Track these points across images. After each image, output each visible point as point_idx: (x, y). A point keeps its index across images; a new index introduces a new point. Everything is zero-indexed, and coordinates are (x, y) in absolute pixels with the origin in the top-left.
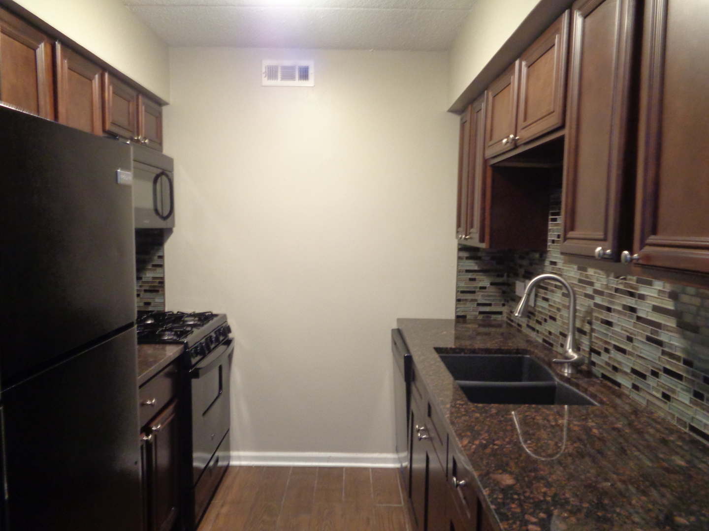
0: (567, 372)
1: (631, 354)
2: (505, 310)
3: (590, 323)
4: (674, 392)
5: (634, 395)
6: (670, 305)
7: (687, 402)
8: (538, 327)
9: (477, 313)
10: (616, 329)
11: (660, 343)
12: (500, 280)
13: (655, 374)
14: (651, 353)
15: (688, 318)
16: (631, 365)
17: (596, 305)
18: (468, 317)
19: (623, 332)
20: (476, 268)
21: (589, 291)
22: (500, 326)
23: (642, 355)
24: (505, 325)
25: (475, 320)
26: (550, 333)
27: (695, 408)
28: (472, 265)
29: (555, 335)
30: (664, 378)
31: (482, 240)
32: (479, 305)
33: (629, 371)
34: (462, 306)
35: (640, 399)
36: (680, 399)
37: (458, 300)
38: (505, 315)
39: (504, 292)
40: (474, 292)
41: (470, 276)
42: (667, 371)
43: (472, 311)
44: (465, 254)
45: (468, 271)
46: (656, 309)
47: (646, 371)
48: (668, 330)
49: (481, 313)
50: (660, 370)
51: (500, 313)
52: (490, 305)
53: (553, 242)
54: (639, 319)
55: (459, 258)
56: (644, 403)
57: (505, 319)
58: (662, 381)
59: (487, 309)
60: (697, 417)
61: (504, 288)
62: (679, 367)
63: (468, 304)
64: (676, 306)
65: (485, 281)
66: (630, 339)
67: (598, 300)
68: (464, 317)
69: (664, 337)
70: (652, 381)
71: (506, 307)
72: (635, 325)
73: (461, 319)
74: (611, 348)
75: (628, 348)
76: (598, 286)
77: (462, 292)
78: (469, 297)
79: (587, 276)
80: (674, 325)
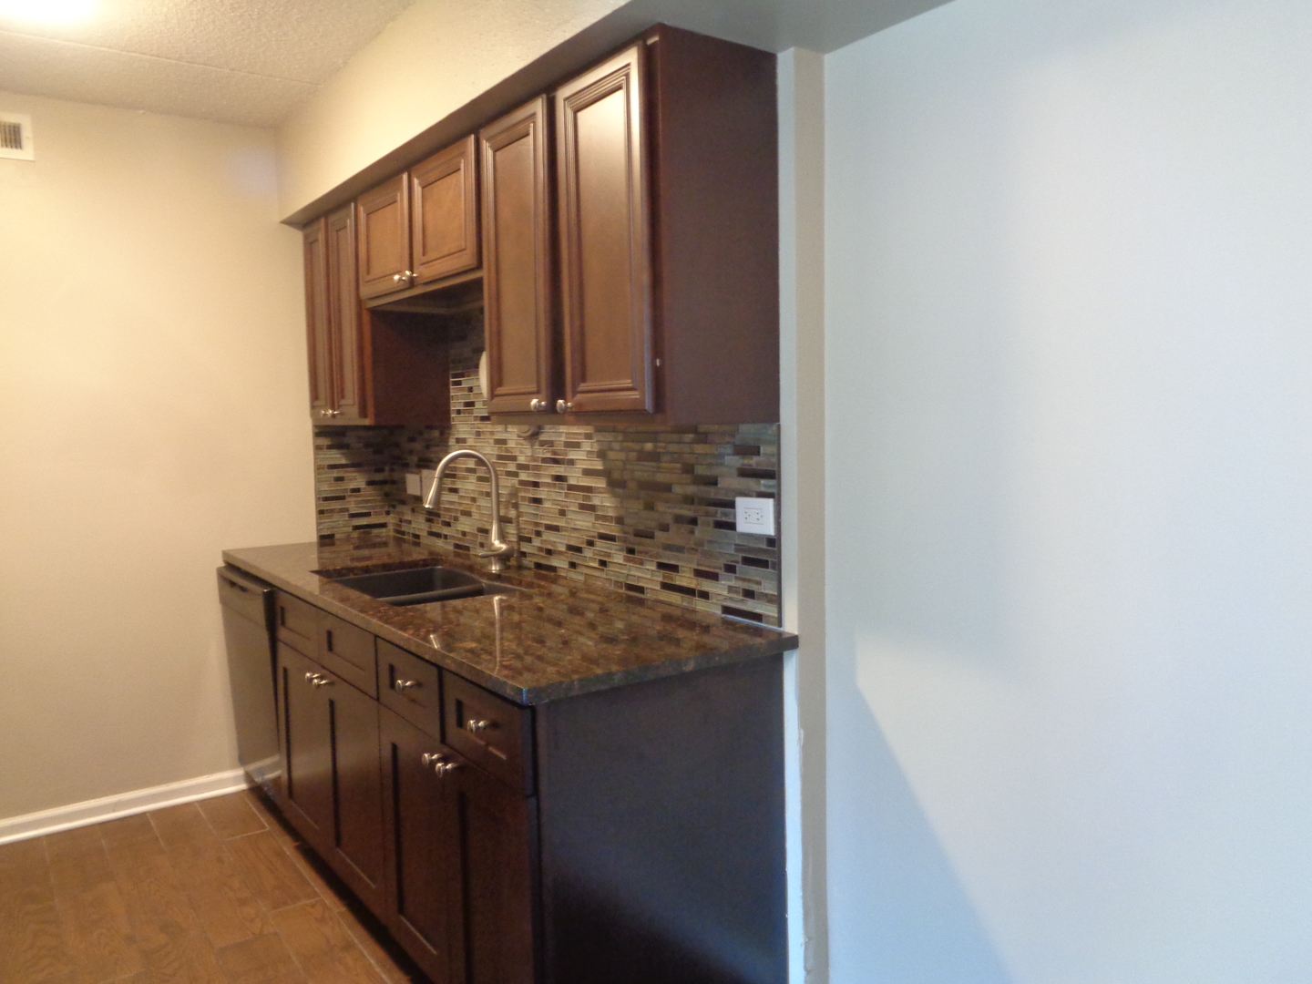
0: (495, 568)
1: (565, 529)
2: (391, 520)
3: (516, 506)
4: (609, 555)
5: (573, 575)
6: (598, 465)
7: (621, 562)
8: (445, 531)
9: (350, 529)
10: (547, 505)
11: (592, 508)
12: (379, 477)
13: (591, 543)
14: (585, 522)
15: (616, 475)
16: (566, 542)
17: (523, 483)
18: (337, 536)
19: (554, 507)
20: (343, 461)
21: (512, 467)
22: (385, 544)
23: (576, 527)
24: (392, 543)
25: (348, 539)
26: (464, 534)
27: (628, 564)
28: (337, 457)
29: (473, 534)
30: (601, 545)
31: (363, 414)
32: (353, 516)
33: (564, 549)
34: (327, 521)
35: (577, 576)
36: (615, 561)
37: (321, 512)
38: (391, 527)
39: (387, 495)
40: (343, 498)
41: (335, 473)
42: (603, 537)
43: (341, 526)
44: (325, 442)
45: (332, 467)
46: (587, 472)
47: (583, 543)
48: (599, 493)
49: (356, 528)
50: (594, 537)
51: (383, 525)
52: (368, 515)
53: (459, 412)
54: (571, 488)
55: (318, 448)
56: (582, 578)
57: (392, 533)
58: (598, 549)
59: (364, 521)
60: (632, 573)
61: (387, 488)
62: (612, 529)
63: (336, 517)
64: (604, 464)
65: (358, 480)
66: (562, 513)
67: (524, 476)
68: (331, 536)
69: (596, 501)
70: (588, 552)
71: (392, 515)
72: (567, 495)
73: (326, 540)
74: (542, 529)
75: (561, 523)
76: (522, 460)
77: (326, 499)
78: (336, 505)
79: (507, 450)
80: (604, 486)
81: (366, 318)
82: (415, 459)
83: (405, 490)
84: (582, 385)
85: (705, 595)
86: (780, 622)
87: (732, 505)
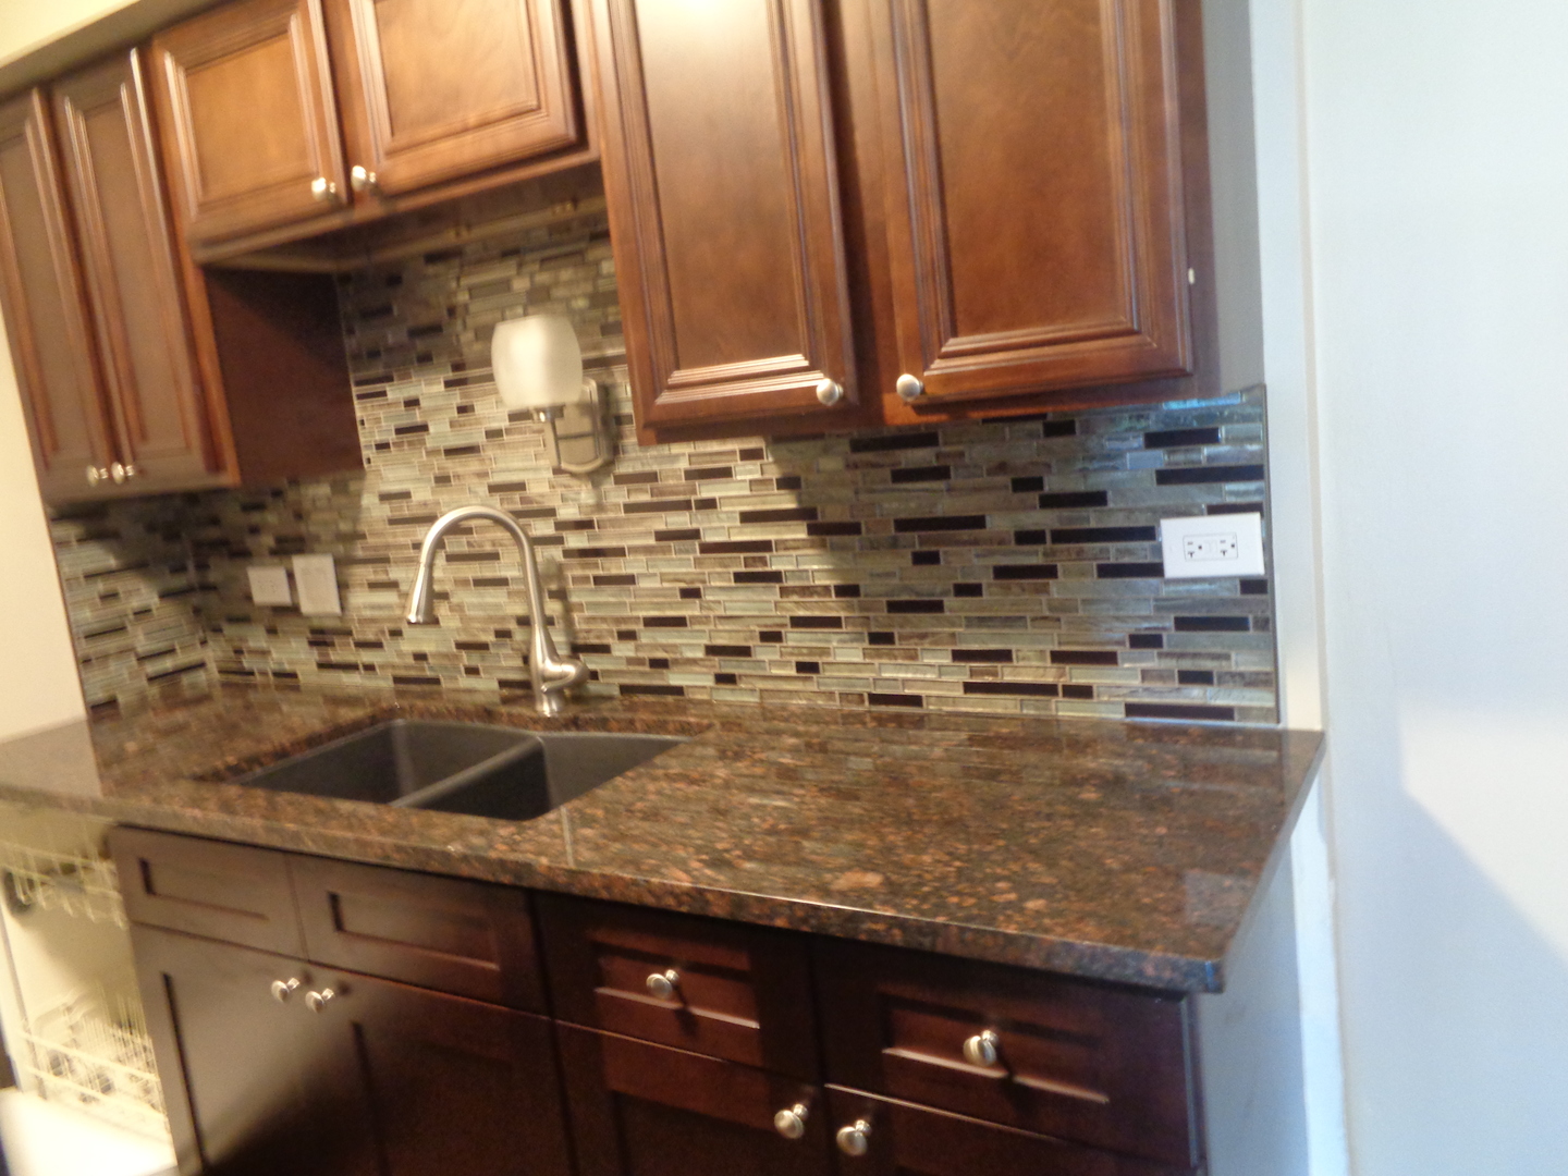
0: (547, 708)
1: (705, 620)
2: (213, 654)
3: (561, 595)
4: (825, 652)
5: (726, 695)
6: (787, 502)
7: (859, 659)
8: (367, 657)
9: (144, 682)
10: (643, 584)
11: (775, 577)
12: (179, 582)
13: (771, 637)
14: (761, 604)
15: (832, 514)
16: (706, 642)
17: (568, 553)
18: (121, 699)
19: (666, 585)
20: (112, 562)
21: (544, 528)
22: (203, 698)
23: (729, 613)
24: (217, 692)
25: (143, 704)
26: (420, 657)
27: (876, 662)
28: (100, 557)
29: (446, 656)
30: (794, 638)
31: (214, 462)
32: (142, 659)
33: (700, 654)
34: (97, 676)
35: (740, 698)
36: (839, 659)
37: (84, 662)
38: (213, 667)
39: (197, 611)
40: (121, 629)
41: (101, 586)
42: (798, 622)
43: (125, 679)
44: (71, 531)
45: (91, 576)
46: (748, 518)
47: (752, 638)
48: (786, 549)
49: (151, 679)
50: (784, 625)
51: (201, 665)
52: (171, 651)
53: (382, 446)
54: (707, 548)
55: (58, 545)
56: (753, 699)
57: (216, 676)
58: (790, 644)
59: (168, 664)
60: (886, 675)
61: (196, 599)
62: (833, 607)
63: (113, 665)
64: (799, 501)
65: (142, 594)
66: (691, 593)
67: (576, 541)
68: (112, 703)
69: (777, 564)
70: (765, 653)
71: (210, 643)
72: (698, 562)
73: (101, 711)
74: (639, 627)
75: (690, 610)
76: (568, 513)
77: (91, 636)
78: (110, 644)
79: (523, 500)
80: (803, 535)
81: (194, 283)
82: (268, 540)
83: (249, 597)
84: (952, 341)
85: (1084, 692)
86: (1276, 713)
87: (1149, 533)
